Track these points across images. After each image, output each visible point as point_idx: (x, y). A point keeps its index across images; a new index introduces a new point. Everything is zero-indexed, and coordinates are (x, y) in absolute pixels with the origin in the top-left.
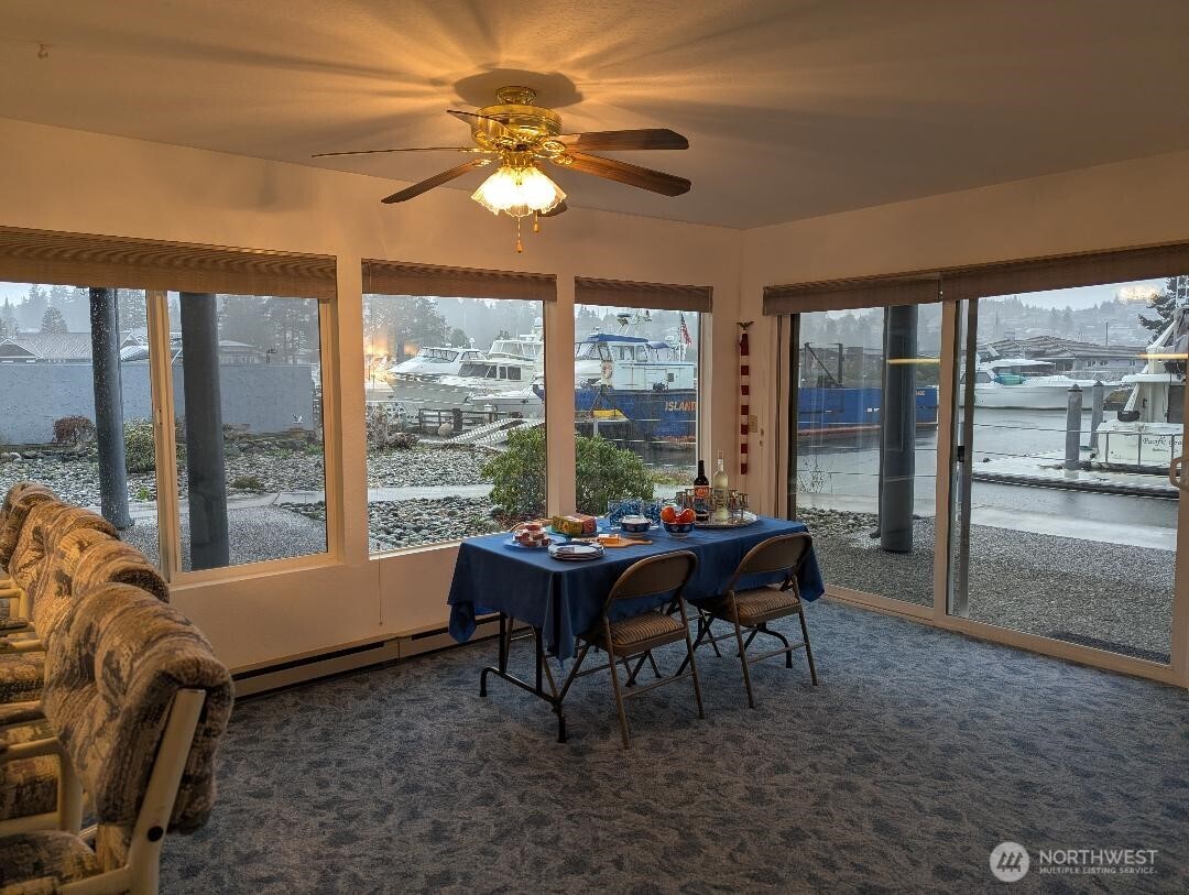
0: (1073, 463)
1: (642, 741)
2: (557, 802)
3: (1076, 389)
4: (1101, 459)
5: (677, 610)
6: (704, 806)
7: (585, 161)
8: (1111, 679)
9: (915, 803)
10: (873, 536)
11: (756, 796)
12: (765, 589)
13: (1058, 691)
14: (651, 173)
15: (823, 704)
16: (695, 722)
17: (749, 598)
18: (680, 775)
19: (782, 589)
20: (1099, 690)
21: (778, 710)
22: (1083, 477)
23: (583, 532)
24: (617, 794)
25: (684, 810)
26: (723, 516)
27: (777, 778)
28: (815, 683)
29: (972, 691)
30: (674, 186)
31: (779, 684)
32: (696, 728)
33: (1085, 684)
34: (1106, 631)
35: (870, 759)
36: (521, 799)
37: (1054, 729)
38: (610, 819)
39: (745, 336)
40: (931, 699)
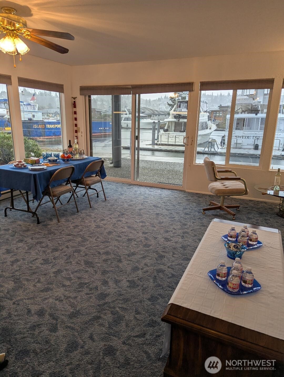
0: (154, 144)
1: (63, 220)
2: (44, 238)
3: (154, 123)
4: (160, 142)
5: (69, 183)
6: (85, 231)
7: (35, 38)
8: (171, 191)
9: (135, 221)
10: (111, 163)
11: (98, 227)
12: (91, 176)
13: (160, 195)
14: (56, 45)
15: (109, 205)
16: (77, 213)
17: (88, 179)
18: (77, 226)
19: (96, 176)
20: (169, 193)
21: (98, 207)
22: (156, 147)
23: (36, 163)
24: (61, 233)
25: (81, 233)
26: (77, 157)
27: (102, 222)
28: (106, 200)
29: (142, 197)
30: (63, 51)
31: (97, 202)
32: (77, 215)
33: (165, 193)
34: (168, 181)
35: (123, 214)
36: (32, 239)
37: (161, 202)
38: (61, 238)
39: (74, 102)
40: (134, 200)
